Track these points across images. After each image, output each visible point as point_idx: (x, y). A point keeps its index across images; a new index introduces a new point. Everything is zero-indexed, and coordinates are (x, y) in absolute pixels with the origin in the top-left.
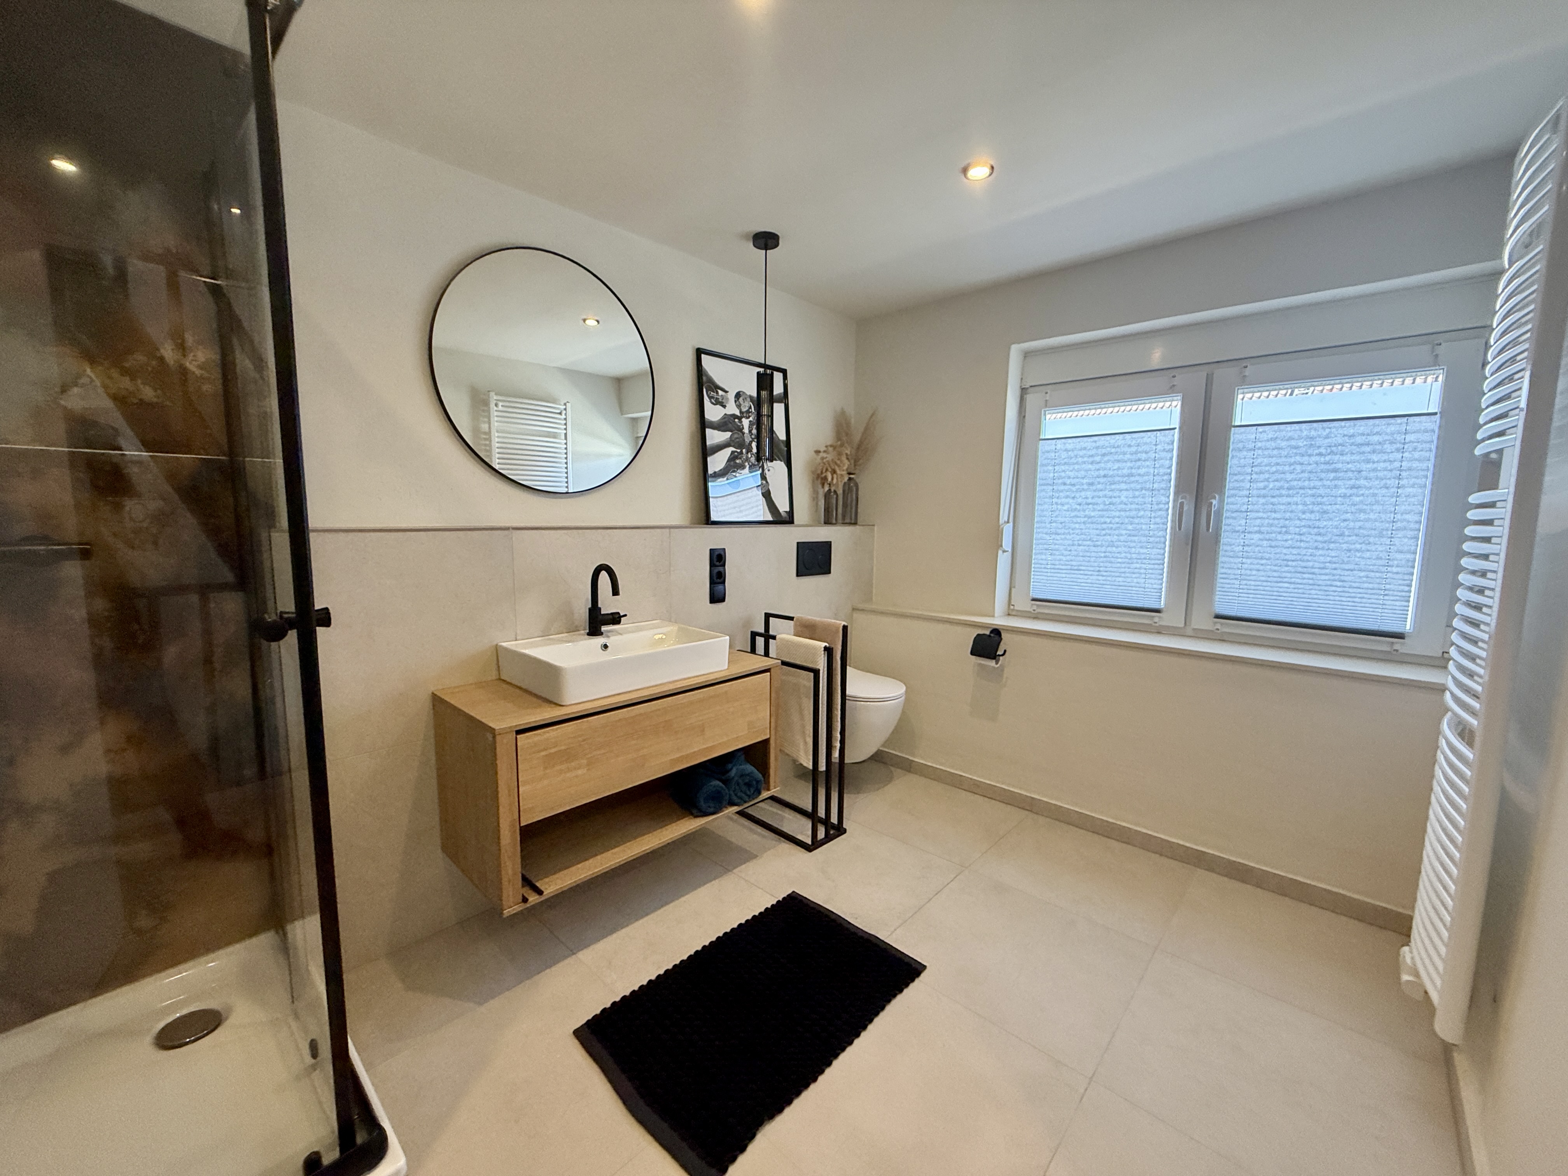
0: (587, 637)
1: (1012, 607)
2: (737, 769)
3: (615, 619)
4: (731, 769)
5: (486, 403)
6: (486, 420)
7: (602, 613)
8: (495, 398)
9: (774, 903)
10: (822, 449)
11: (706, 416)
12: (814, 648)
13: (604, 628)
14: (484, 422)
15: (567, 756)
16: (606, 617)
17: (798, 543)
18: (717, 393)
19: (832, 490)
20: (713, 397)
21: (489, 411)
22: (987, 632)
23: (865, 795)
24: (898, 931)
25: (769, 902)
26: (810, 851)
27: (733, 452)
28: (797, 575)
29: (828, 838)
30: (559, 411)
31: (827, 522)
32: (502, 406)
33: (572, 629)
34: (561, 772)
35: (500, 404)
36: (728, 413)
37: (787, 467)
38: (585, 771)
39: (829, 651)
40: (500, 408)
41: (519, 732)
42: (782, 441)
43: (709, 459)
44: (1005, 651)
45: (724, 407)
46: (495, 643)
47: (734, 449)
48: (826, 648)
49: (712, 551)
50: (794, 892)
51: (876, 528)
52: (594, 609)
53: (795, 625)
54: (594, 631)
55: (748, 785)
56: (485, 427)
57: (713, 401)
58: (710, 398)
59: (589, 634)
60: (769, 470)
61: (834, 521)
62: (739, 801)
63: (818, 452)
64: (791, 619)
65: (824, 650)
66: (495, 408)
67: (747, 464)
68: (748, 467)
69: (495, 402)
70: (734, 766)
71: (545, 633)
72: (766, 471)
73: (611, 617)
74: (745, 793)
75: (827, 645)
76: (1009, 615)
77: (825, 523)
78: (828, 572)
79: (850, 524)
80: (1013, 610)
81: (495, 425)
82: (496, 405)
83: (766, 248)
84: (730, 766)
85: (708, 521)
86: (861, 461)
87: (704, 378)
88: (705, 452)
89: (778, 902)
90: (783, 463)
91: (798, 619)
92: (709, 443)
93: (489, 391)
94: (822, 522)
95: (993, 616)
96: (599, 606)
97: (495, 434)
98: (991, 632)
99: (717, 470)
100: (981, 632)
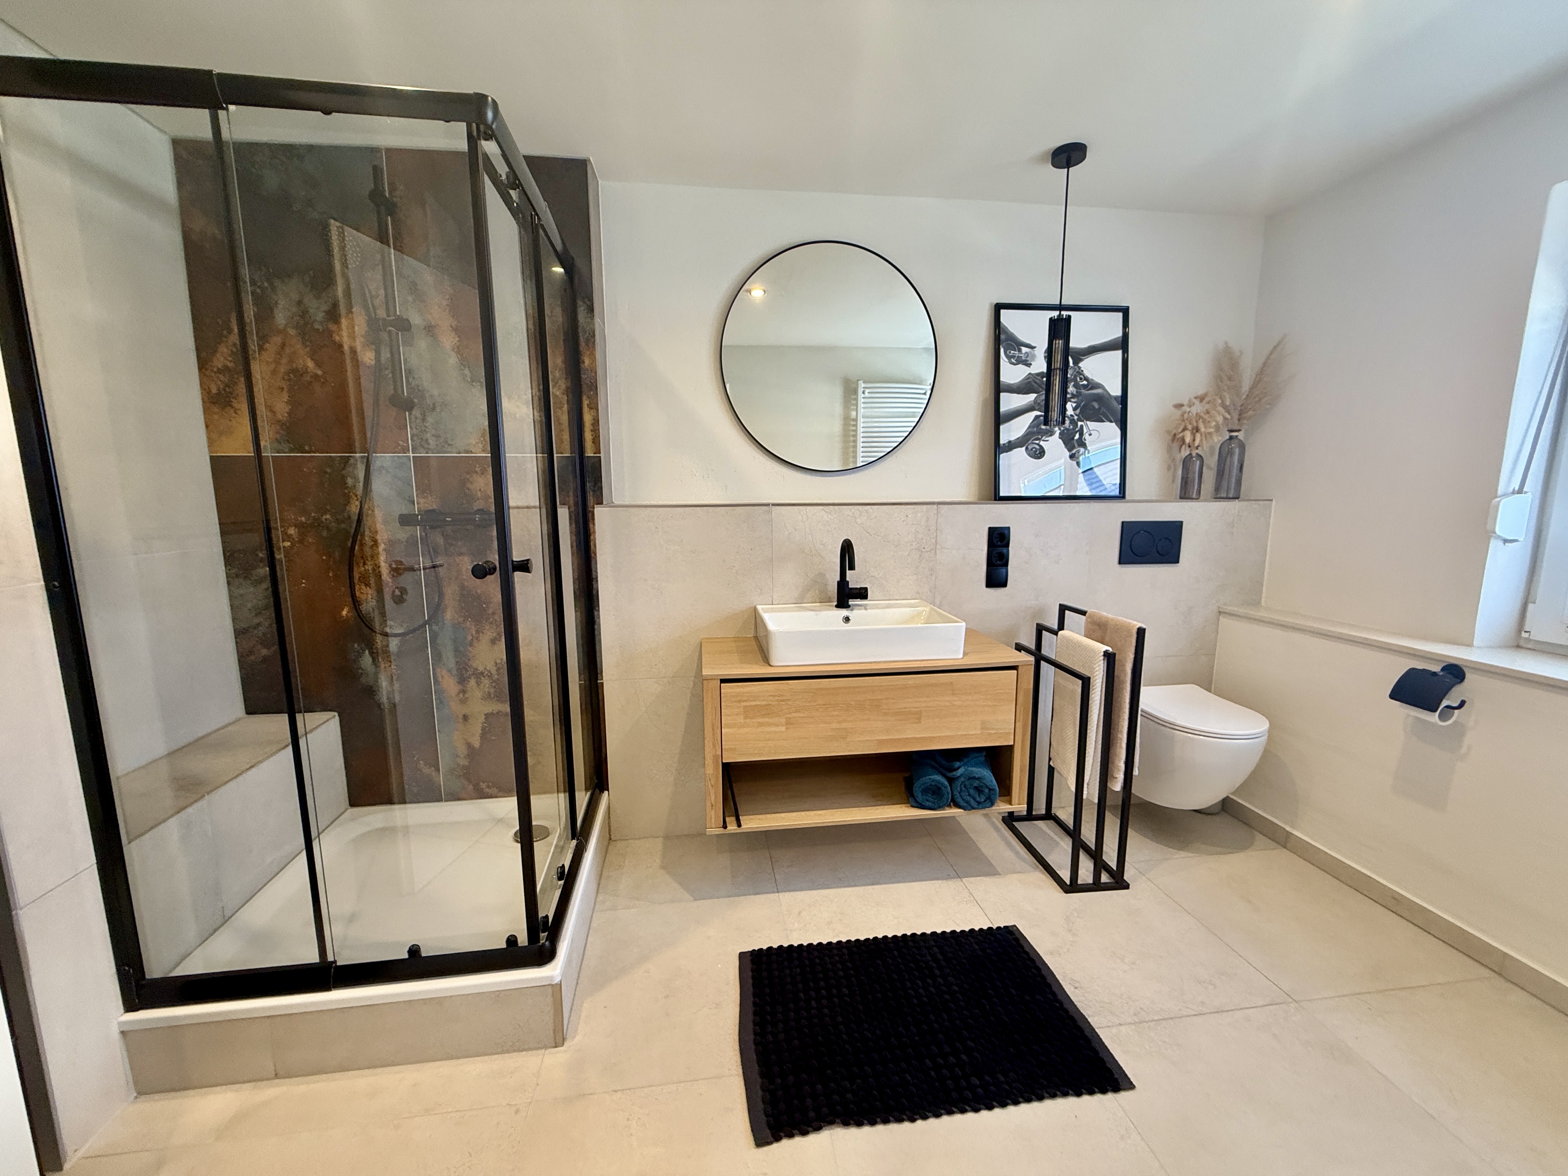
0: (835, 608)
1: (1524, 635)
2: (966, 770)
3: (862, 594)
4: (959, 768)
5: (855, 392)
6: (855, 407)
7: (850, 587)
8: (863, 385)
9: (985, 928)
10: (1186, 402)
11: (1001, 379)
12: (1093, 651)
13: (851, 602)
14: (853, 409)
15: (766, 711)
16: (854, 591)
17: (1123, 523)
18: (1020, 350)
19: (1194, 455)
20: (1013, 357)
21: (856, 399)
22: (1436, 668)
23: (1191, 855)
24: (1123, 1028)
25: (981, 923)
26: (1066, 892)
27: (1037, 417)
28: (1120, 563)
29: (1096, 886)
30: (923, 392)
31: (1185, 495)
32: (868, 393)
33: (824, 600)
34: (760, 725)
35: (867, 391)
36: (1033, 372)
37: (1121, 430)
38: (783, 729)
39: (1110, 658)
40: (867, 395)
41: (723, 681)
42: (1116, 398)
43: (1001, 427)
44: (1462, 704)
45: (1029, 365)
46: (754, 605)
47: (1039, 413)
48: (1106, 654)
49: (992, 531)
50: (1015, 926)
51: (1274, 501)
52: (843, 583)
53: (1087, 622)
54: (842, 603)
55: (978, 790)
56: (854, 414)
57: (1013, 360)
58: (1009, 357)
59: (837, 606)
60: (1090, 435)
61: (1194, 496)
62: (966, 804)
63: (1179, 406)
64: (1083, 613)
65: (1104, 655)
66: (863, 396)
67: (1057, 429)
68: (1058, 432)
69: (863, 389)
70: (964, 765)
71: (800, 601)
72: (1086, 436)
73: (858, 591)
74: (974, 799)
75: (1110, 649)
76: (1518, 646)
77: (1181, 498)
78: (1176, 560)
79: (1228, 498)
80: (1528, 640)
81: (861, 411)
82: (863, 393)
83: (1068, 165)
84: (957, 764)
85: (998, 498)
86: (1251, 413)
87: (1003, 337)
88: (998, 419)
89: (990, 929)
90: (1114, 424)
91: (1090, 617)
92: (1003, 409)
93: (858, 380)
94: (1178, 497)
95: (1470, 645)
96: (847, 579)
97: (861, 420)
98: (1443, 669)
99: (1012, 440)
100: (1420, 665)
